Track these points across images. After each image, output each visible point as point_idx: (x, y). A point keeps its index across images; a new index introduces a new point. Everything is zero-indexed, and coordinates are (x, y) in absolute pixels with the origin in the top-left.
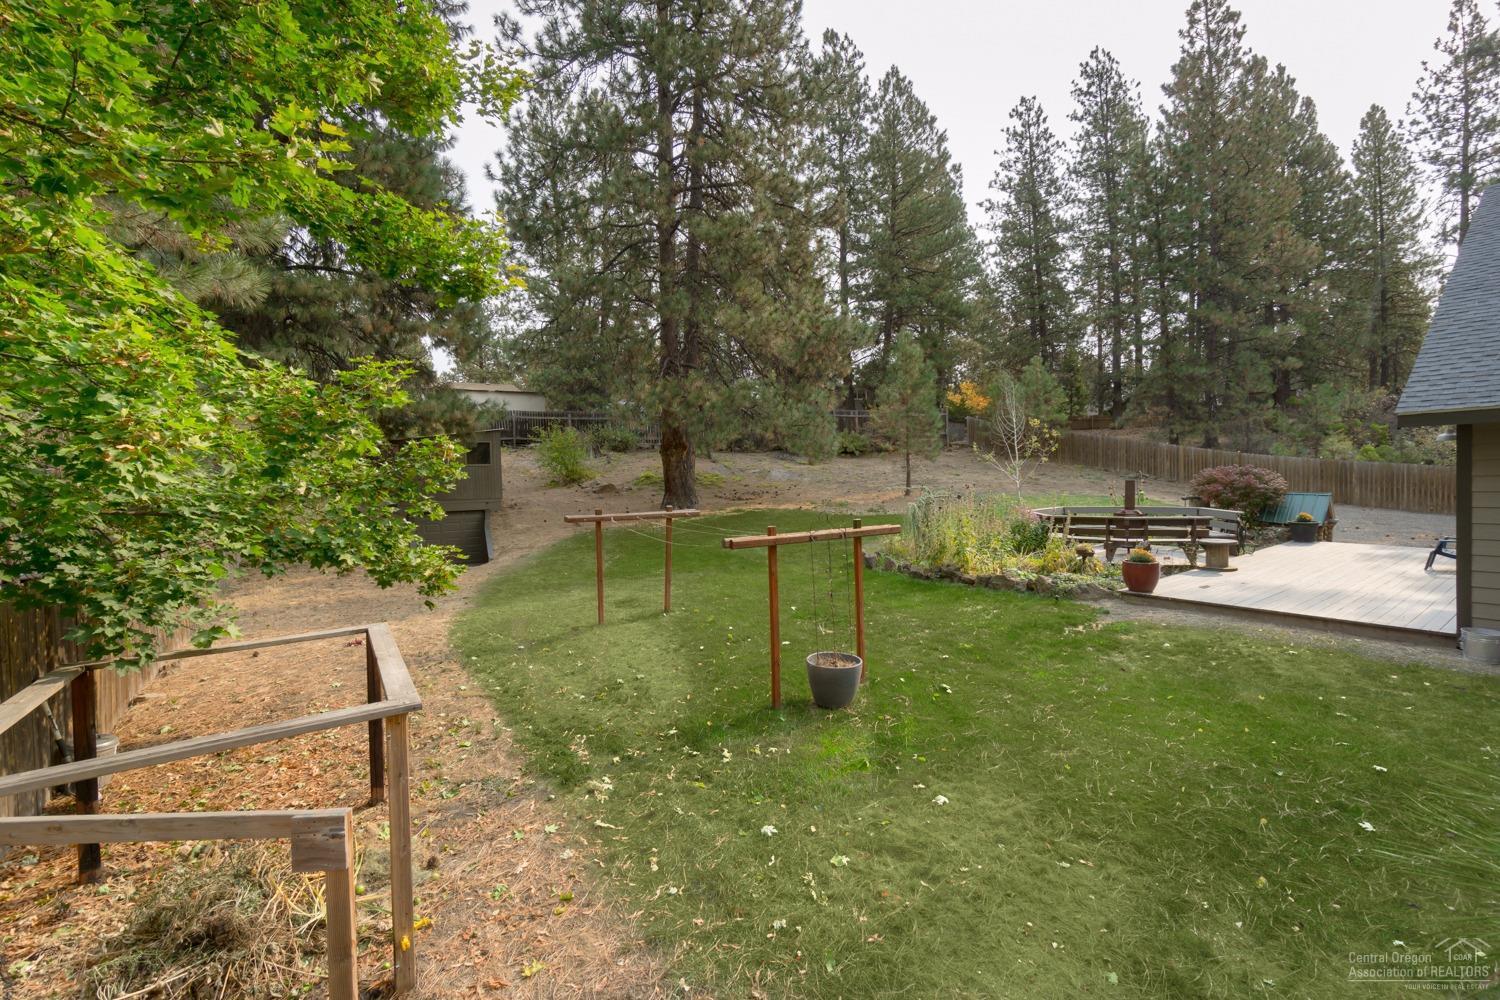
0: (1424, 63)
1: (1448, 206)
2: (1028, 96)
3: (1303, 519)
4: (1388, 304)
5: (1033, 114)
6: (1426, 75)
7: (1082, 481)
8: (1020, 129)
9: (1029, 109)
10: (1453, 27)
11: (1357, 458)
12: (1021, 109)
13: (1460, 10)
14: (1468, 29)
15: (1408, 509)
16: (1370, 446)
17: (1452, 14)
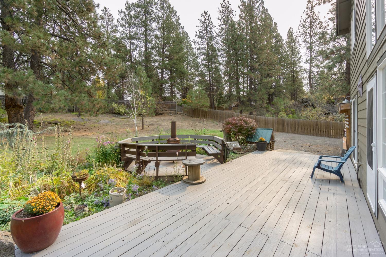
0: (301, 17)
1: (307, 54)
2: (206, 11)
3: (261, 141)
4: (295, 79)
5: (207, 16)
6: (302, 20)
7: (211, 125)
8: (203, 20)
9: (206, 15)
10: (307, 8)
11: (287, 118)
12: (204, 15)
13: (309, 4)
14: (310, 9)
15: (300, 134)
16: (290, 115)
17: (307, 5)
